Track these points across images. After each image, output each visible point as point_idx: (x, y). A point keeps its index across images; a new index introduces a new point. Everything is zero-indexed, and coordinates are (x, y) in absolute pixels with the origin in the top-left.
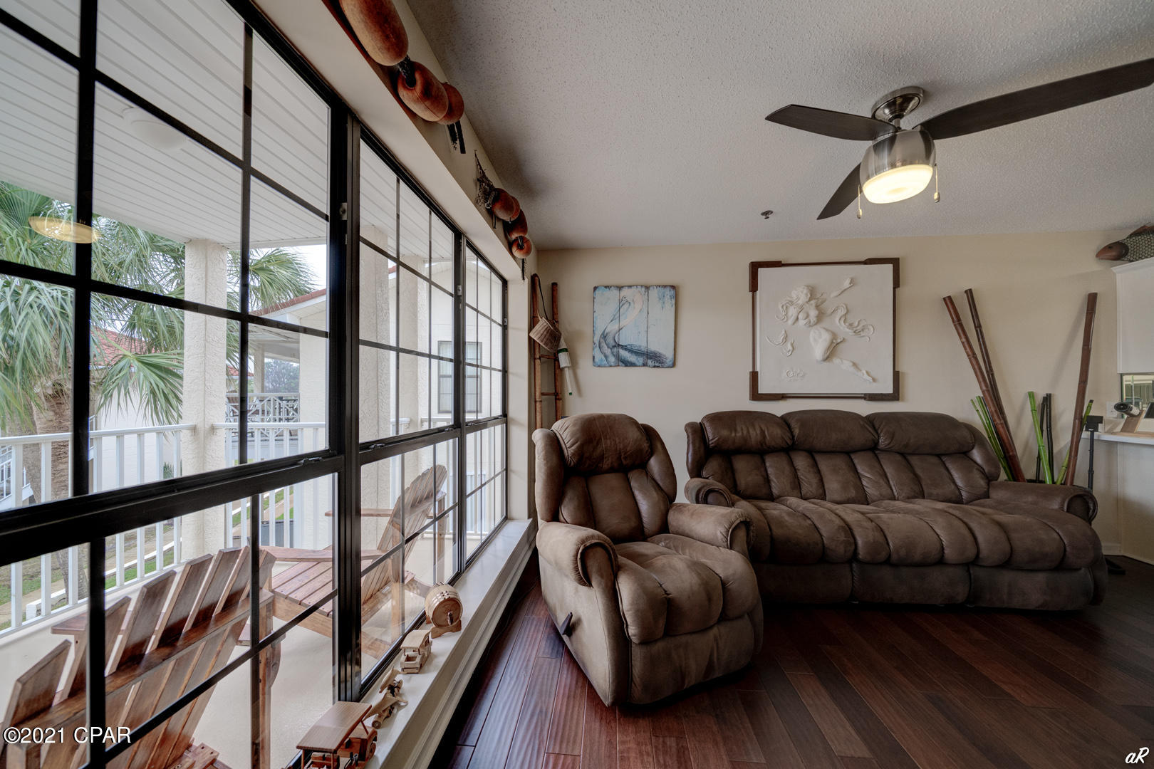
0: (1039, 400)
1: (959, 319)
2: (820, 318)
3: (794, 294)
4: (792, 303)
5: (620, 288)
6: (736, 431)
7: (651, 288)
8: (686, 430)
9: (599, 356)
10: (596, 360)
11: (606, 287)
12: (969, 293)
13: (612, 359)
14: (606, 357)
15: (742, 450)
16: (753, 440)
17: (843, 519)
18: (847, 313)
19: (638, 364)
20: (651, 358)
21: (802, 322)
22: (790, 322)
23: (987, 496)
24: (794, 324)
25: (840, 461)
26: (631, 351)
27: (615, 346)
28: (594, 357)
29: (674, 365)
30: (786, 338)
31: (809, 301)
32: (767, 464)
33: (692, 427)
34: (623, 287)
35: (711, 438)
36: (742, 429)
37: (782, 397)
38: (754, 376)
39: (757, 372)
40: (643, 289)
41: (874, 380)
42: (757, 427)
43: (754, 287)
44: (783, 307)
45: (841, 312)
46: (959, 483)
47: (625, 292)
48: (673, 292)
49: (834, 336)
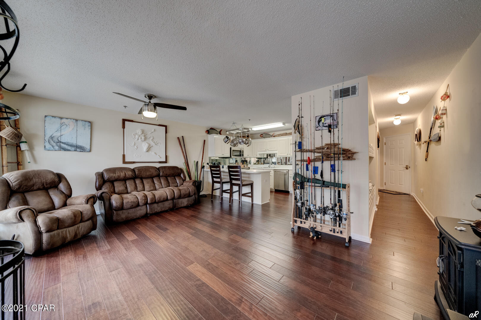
0: (196, 163)
1: (180, 143)
2: (145, 139)
3: (137, 131)
4: (137, 134)
5: (61, 118)
6: (115, 174)
7: (78, 121)
8: (95, 175)
9: (48, 146)
10: (47, 147)
11: (53, 117)
12: (183, 137)
13: (57, 148)
14: (53, 146)
15: (118, 180)
16: (122, 176)
17: (145, 194)
18: (153, 138)
19: (72, 150)
20: (78, 148)
21: (140, 140)
22: (136, 139)
23: (183, 184)
24: (138, 140)
25: (149, 180)
26: (68, 145)
27: (58, 142)
28: (45, 146)
29: (90, 151)
30: (135, 144)
31: (142, 134)
32: (127, 183)
33: (98, 174)
34: (63, 118)
35: (106, 177)
36: (118, 173)
37: (134, 162)
38: (124, 156)
39: (125, 155)
40: (74, 121)
41: (160, 158)
42: (123, 172)
43: (124, 127)
44: (134, 135)
45: (152, 138)
46: (178, 182)
47: (64, 120)
48: (89, 124)
49: (149, 145)
